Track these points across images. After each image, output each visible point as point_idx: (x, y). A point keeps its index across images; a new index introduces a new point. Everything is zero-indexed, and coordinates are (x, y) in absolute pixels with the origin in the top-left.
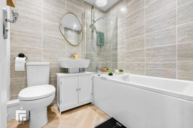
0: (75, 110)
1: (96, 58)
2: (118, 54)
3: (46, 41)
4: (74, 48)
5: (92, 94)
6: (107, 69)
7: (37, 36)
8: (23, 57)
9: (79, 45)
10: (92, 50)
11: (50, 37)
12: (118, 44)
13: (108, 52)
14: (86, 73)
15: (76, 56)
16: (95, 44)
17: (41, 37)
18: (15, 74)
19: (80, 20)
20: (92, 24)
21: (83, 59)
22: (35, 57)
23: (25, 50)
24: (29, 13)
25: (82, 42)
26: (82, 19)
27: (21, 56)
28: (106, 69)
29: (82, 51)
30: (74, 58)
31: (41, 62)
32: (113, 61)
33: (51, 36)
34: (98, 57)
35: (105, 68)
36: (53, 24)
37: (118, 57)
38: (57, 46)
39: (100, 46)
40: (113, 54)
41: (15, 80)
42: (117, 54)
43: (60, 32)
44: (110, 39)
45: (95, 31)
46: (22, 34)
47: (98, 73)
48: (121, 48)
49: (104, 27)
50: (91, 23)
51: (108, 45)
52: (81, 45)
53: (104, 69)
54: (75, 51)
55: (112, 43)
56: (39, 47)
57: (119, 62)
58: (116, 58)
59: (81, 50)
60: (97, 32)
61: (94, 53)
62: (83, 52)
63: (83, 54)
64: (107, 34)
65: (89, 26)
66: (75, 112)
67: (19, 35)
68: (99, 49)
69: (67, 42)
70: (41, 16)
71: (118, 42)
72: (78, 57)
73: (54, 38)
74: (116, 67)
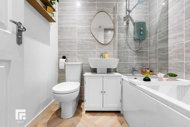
0: (99, 114)
1: (132, 57)
2: (169, 48)
3: (80, 44)
4: (105, 47)
5: (121, 101)
6: (151, 71)
7: (74, 41)
8: (65, 59)
9: (111, 43)
10: (126, 46)
11: (82, 40)
12: (169, 32)
13: (152, 46)
14: (115, 74)
15: (107, 55)
16: (131, 39)
17: (76, 41)
18: (61, 71)
19: (112, 15)
20: (127, 15)
21: (114, 58)
22: (72, 58)
23: (66, 53)
24: (68, 24)
25: (113, 39)
26: (114, 13)
27: (64, 57)
28: (148, 71)
29: (114, 49)
30: (104, 58)
31: (76, 62)
32: (160, 59)
33: (84, 38)
34: (135, 55)
35: (148, 69)
36: (85, 27)
37: (169, 53)
38: (88, 47)
39: (140, 40)
40: (160, 49)
41: (61, 75)
42: (167, 48)
43: (91, 33)
44: (155, 28)
45: (130, 23)
46: (64, 41)
47: (135, 75)
48: (175, 38)
49: (147, 13)
50: (125, 15)
51: (153, 37)
52: (113, 43)
53: (146, 71)
54: (106, 50)
55: (159, 32)
56: (75, 50)
57: (170, 61)
58: (166, 54)
59: (112, 48)
60: (134, 24)
61: (129, 50)
62: (115, 51)
63: (115, 53)
64: (151, 22)
65: (122, 19)
66: (98, 116)
67: (63, 42)
68: (138, 44)
69: (97, 42)
70: (76, 23)
71: (170, 28)
72: (109, 56)
73: (87, 40)
74: (166, 68)
